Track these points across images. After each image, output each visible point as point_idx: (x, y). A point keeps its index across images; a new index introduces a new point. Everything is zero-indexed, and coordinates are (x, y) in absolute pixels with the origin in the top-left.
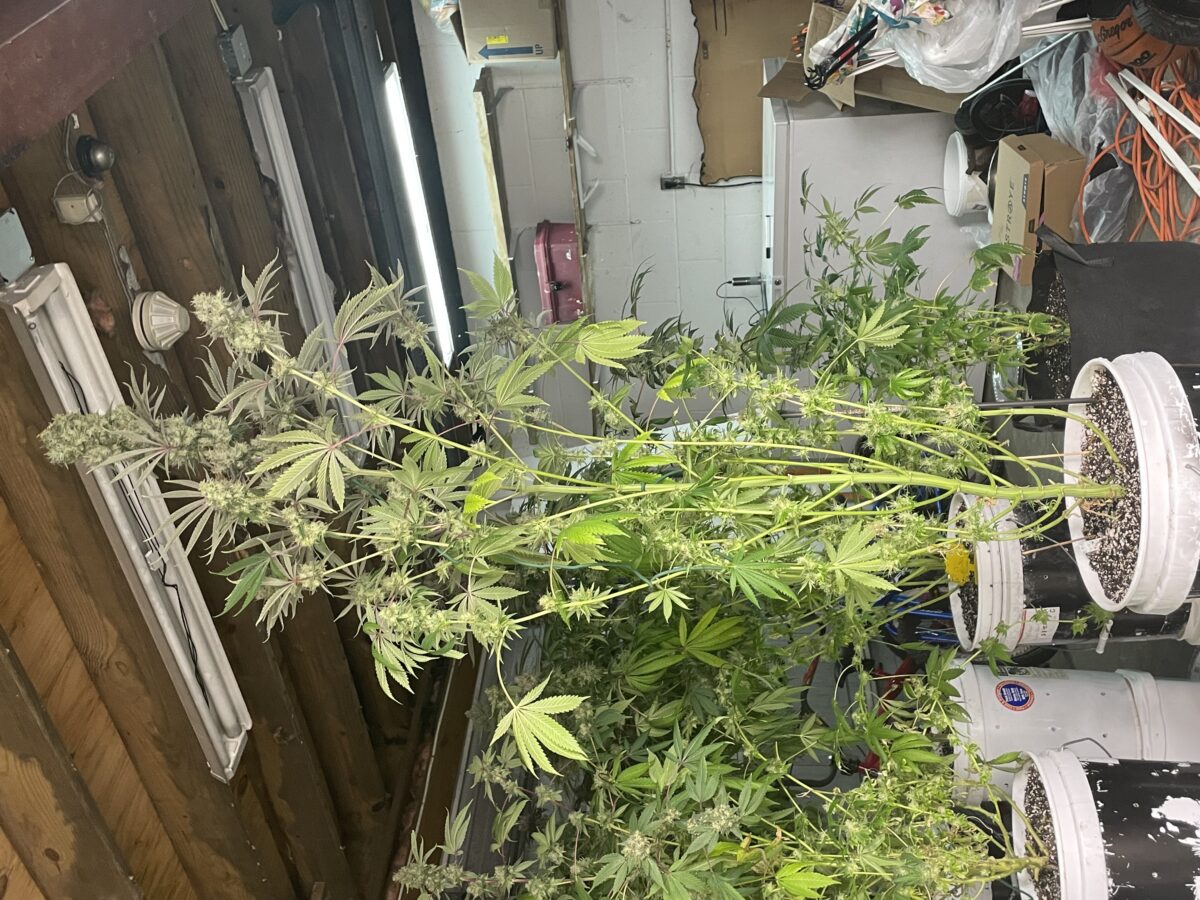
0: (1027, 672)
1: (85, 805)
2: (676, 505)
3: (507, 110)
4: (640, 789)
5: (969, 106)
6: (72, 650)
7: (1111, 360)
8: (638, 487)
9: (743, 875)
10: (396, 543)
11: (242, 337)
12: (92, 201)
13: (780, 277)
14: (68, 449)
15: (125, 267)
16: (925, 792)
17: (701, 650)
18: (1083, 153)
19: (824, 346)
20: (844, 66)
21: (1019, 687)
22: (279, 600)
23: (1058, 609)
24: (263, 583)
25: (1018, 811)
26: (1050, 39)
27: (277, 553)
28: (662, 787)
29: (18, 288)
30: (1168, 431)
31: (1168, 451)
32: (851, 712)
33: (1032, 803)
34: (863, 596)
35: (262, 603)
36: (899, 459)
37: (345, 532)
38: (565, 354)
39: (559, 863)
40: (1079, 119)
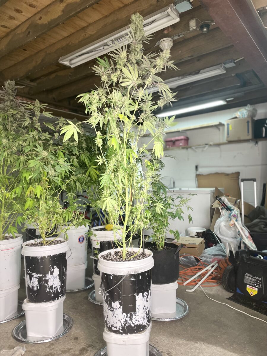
0: (86, 242)
1: (52, 26)
2: (121, 163)
3: (215, 130)
4: (58, 156)
5: (211, 232)
6: (89, 23)
7: (152, 257)
8: (125, 155)
9: (40, 179)
10: (112, 98)
11: (160, 61)
12: (194, 28)
13: (175, 192)
14: (135, 20)
15: (179, 36)
16: (59, 219)
17: (90, 171)
18: (200, 256)
19: (158, 198)
20: (221, 204)
21: (83, 240)
22: (99, 70)
23: (100, 248)
24: (103, 66)
25: (55, 239)
26: (226, 249)
27: (110, 70)
28: (58, 161)
29: (174, 9)
30: (137, 268)
31: (132, 267)
32: (77, 203)
33: (57, 242)
34: (102, 205)
35: (98, 66)
36: (131, 212)
37: (115, 87)
38: (156, 139)
39: (41, 138)
40: (208, 255)
